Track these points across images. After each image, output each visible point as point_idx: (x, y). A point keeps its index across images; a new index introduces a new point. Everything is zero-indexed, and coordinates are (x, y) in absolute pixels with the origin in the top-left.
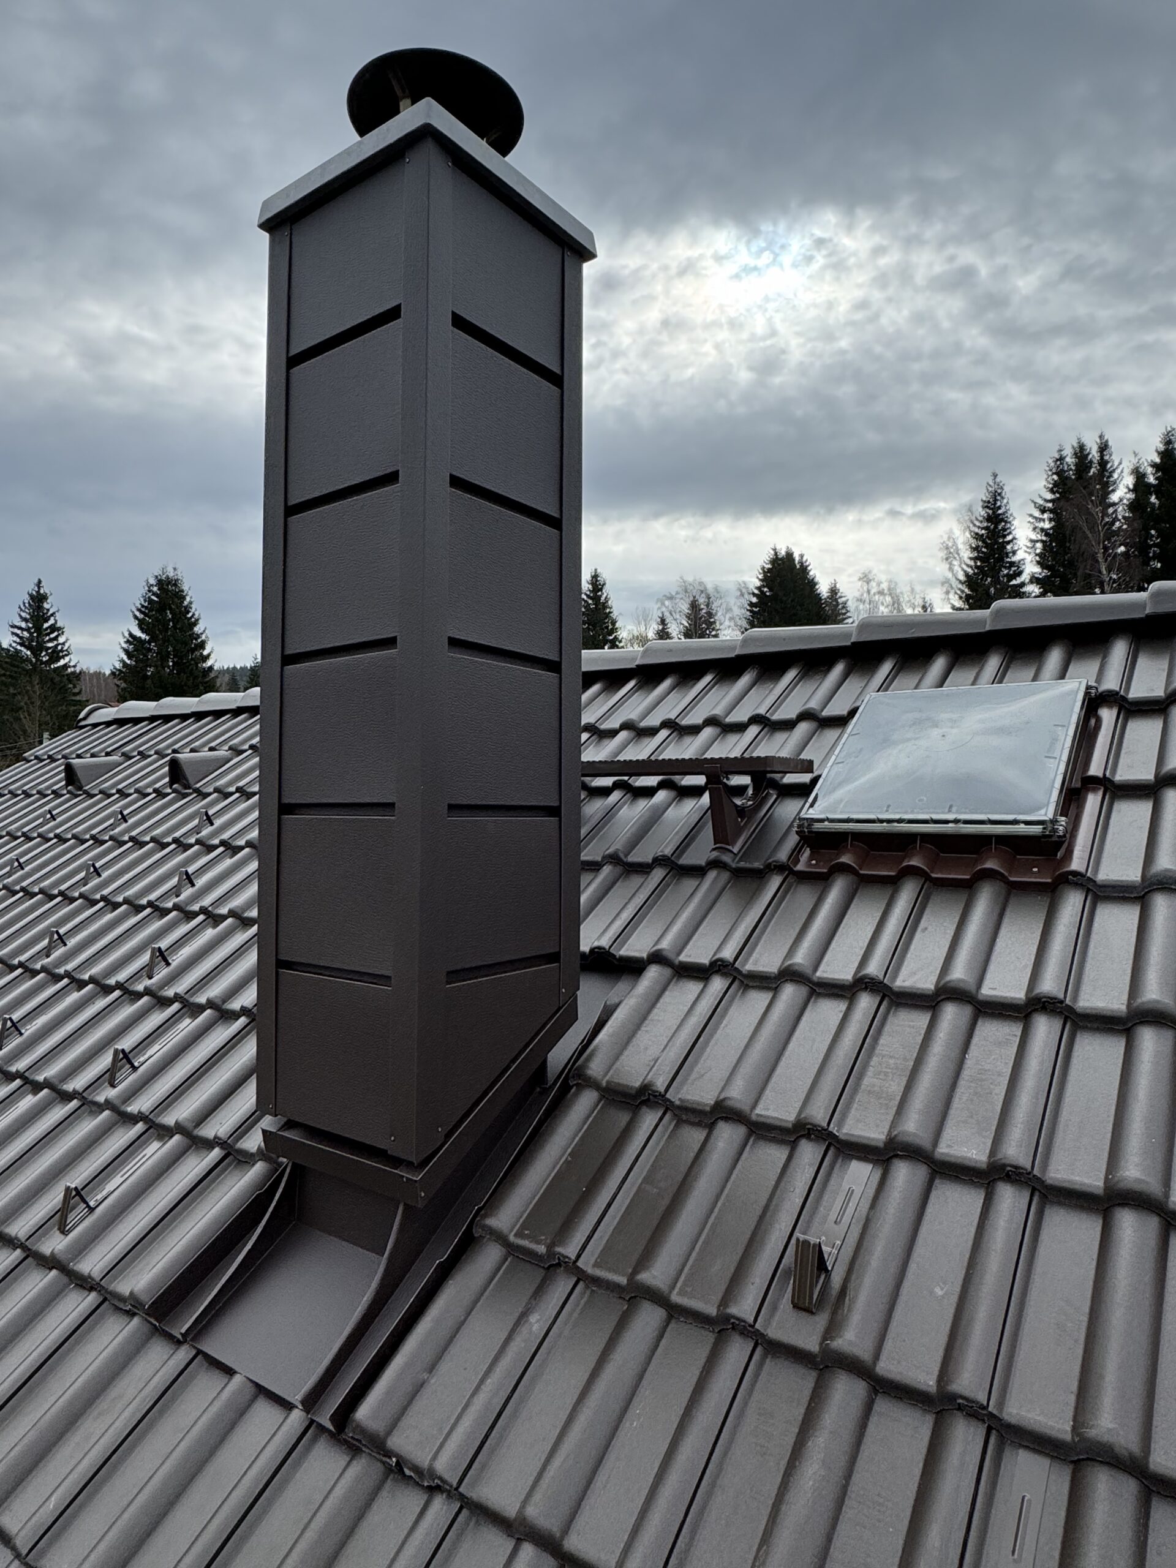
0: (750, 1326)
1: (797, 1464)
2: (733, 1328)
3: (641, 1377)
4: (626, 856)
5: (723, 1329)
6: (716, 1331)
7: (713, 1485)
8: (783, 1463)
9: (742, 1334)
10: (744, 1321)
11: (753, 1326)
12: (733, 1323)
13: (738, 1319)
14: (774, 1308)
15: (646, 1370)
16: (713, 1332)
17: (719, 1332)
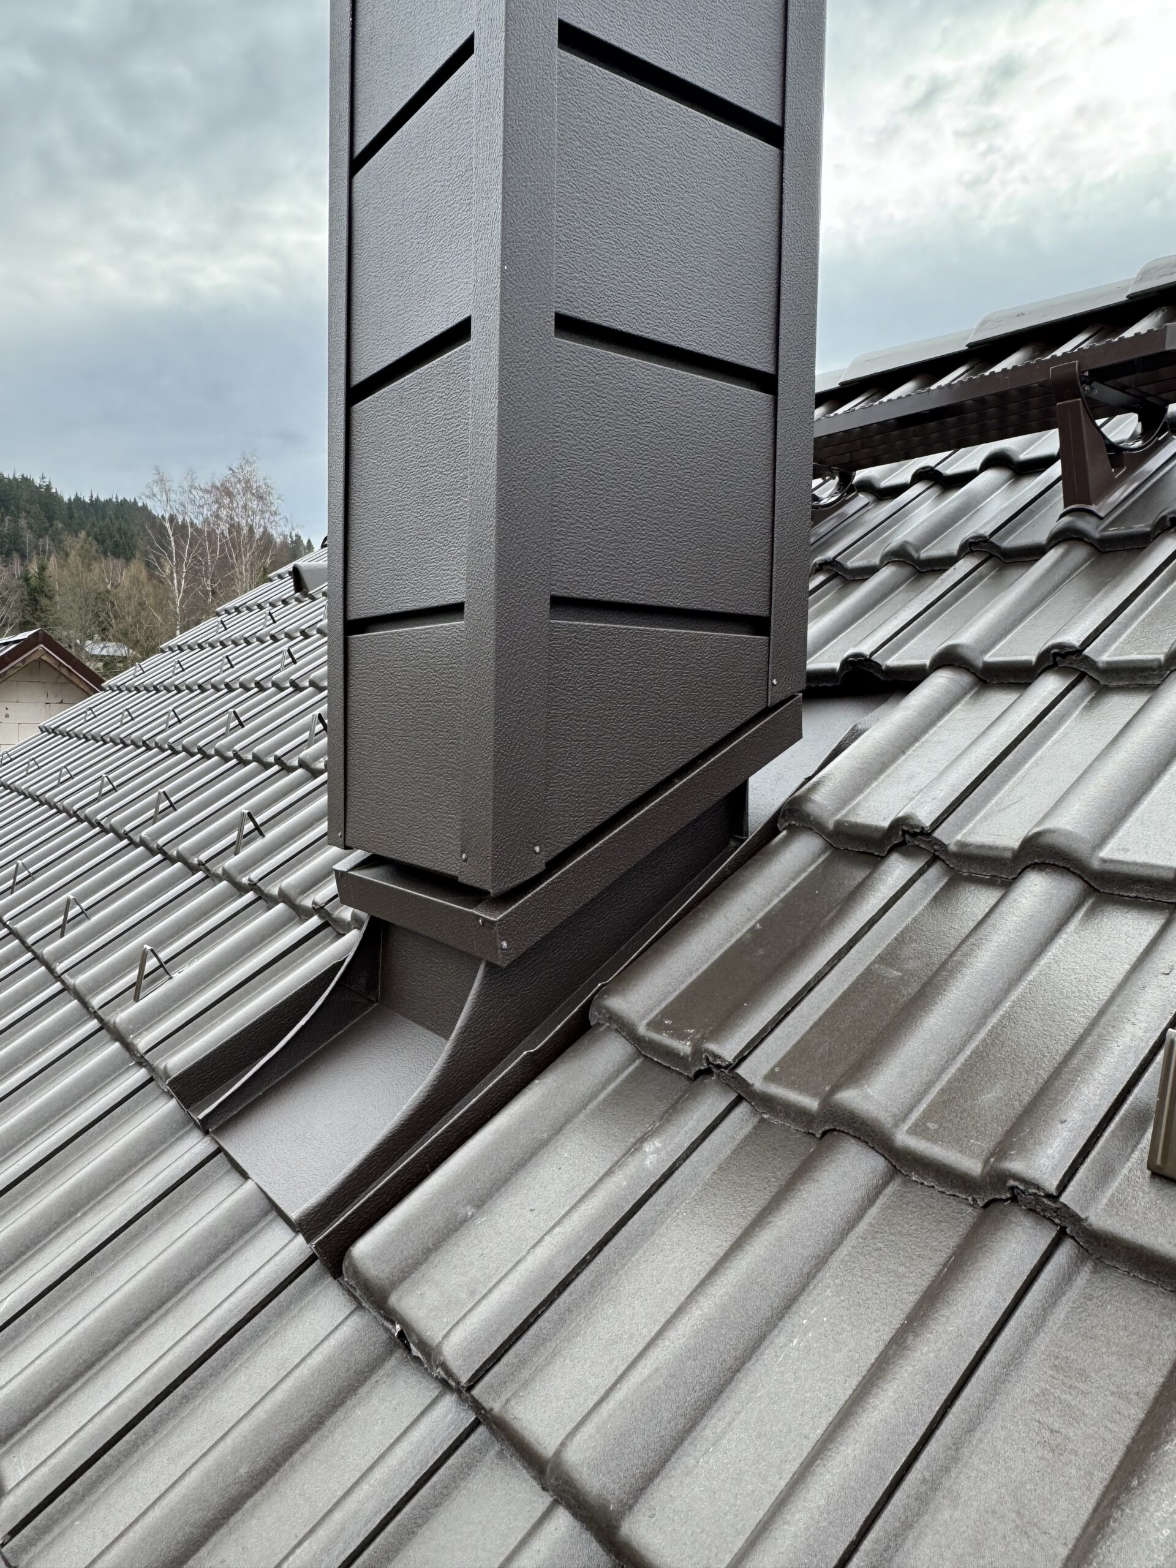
0: (1049, 1196)
1: (1135, 1483)
2: (1014, 1199)
3: (821, 1262)
4: (918, 550)
5: (995, 1200)
6: (981, 1203)
7: (933, 1485)
8: (1101, 1478)
9: (1032, 1211)
10: (1038, 1187)
11: (1055, 1198)
12: (1012, 1188)
13: (1023, 1180)
14: (1106, 1173)
15: (832, 1252)
16: (974, 1204)
17: (986, 1206)
